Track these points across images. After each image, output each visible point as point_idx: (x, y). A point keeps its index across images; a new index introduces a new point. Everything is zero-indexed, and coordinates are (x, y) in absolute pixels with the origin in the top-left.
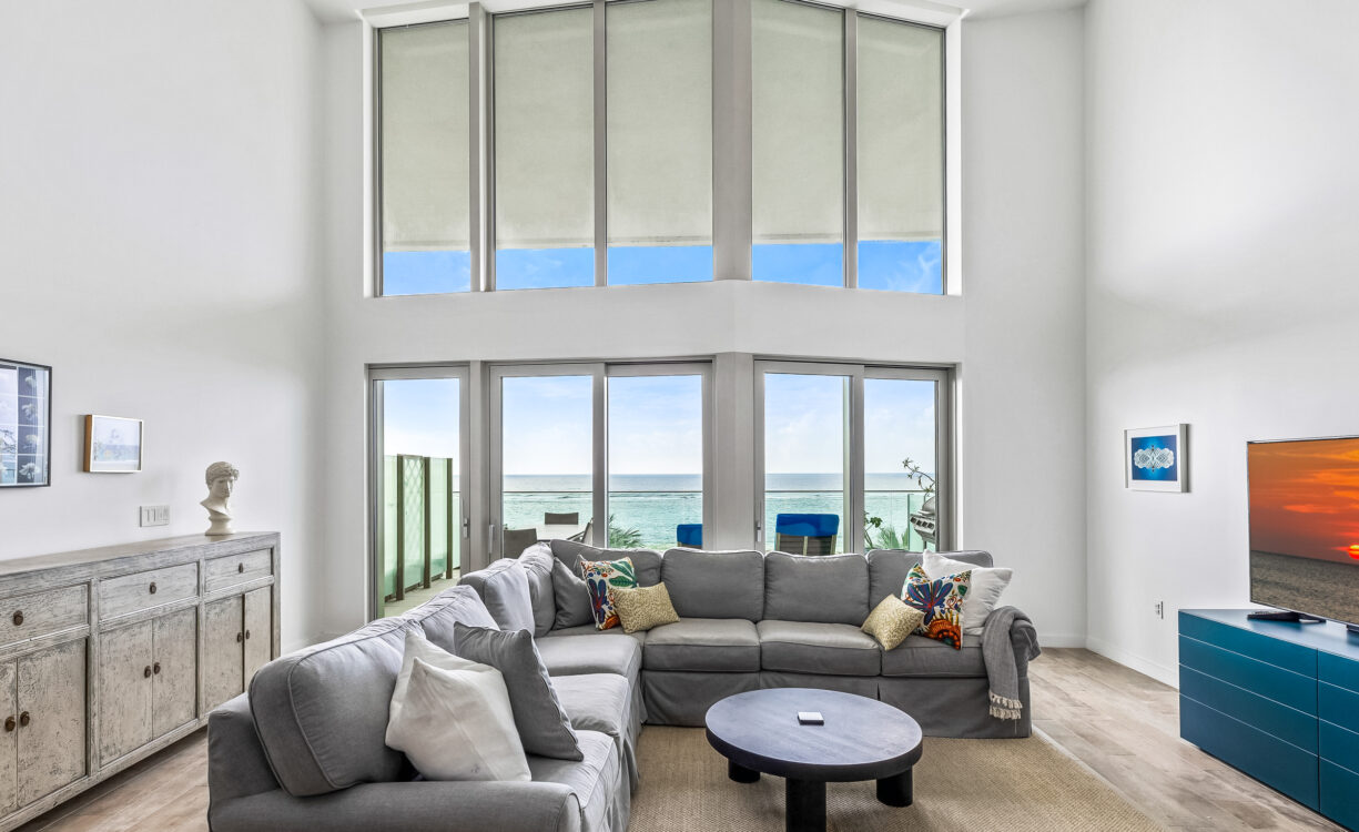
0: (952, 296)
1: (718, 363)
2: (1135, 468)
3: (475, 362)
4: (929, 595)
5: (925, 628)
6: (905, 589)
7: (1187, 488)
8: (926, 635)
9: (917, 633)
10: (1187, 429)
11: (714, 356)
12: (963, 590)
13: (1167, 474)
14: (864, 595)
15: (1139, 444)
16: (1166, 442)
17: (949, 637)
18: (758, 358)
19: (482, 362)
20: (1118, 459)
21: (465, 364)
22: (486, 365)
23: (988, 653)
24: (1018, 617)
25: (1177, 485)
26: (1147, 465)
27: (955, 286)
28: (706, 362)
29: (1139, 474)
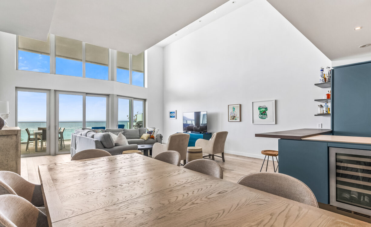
0: (146, 88)
1: (111, 96)
2: (170, 116)
3: (53, 90)
4: (150, 133)
5: (150, 137)
6: (146, 132)
7: (176, 119)
8: (150, 138)
9: (149, 138)
10: (176, 111)
11: (110, 94)
12: (154, 132)
13: (174, 117)
14: (139, 134)
15: (171, 113)
16: (174, 112)
17: (153, 138)
18: (118, 96)
19: (55, 90)
20: (168, 115)
21: (50, 90)
22: (55, 91)
23: (158, 139)
24: (161, 135)
25: (175, 118)
26: (172, 116)
27: (146, 86)
28: (108, 95)
29: (171, 117)
